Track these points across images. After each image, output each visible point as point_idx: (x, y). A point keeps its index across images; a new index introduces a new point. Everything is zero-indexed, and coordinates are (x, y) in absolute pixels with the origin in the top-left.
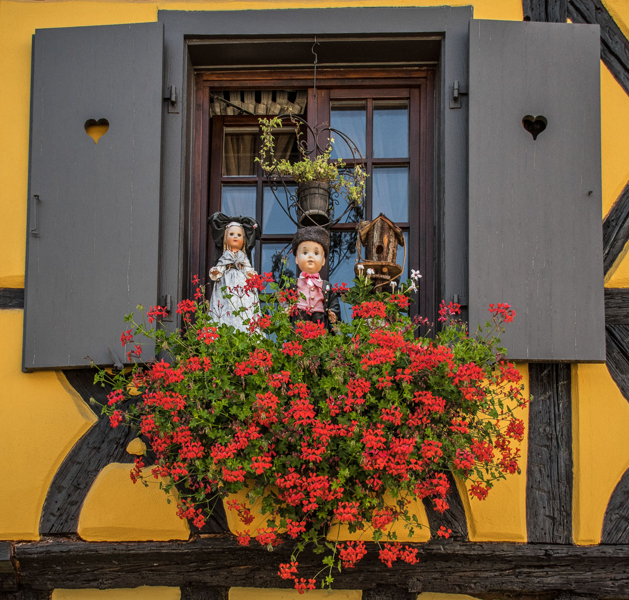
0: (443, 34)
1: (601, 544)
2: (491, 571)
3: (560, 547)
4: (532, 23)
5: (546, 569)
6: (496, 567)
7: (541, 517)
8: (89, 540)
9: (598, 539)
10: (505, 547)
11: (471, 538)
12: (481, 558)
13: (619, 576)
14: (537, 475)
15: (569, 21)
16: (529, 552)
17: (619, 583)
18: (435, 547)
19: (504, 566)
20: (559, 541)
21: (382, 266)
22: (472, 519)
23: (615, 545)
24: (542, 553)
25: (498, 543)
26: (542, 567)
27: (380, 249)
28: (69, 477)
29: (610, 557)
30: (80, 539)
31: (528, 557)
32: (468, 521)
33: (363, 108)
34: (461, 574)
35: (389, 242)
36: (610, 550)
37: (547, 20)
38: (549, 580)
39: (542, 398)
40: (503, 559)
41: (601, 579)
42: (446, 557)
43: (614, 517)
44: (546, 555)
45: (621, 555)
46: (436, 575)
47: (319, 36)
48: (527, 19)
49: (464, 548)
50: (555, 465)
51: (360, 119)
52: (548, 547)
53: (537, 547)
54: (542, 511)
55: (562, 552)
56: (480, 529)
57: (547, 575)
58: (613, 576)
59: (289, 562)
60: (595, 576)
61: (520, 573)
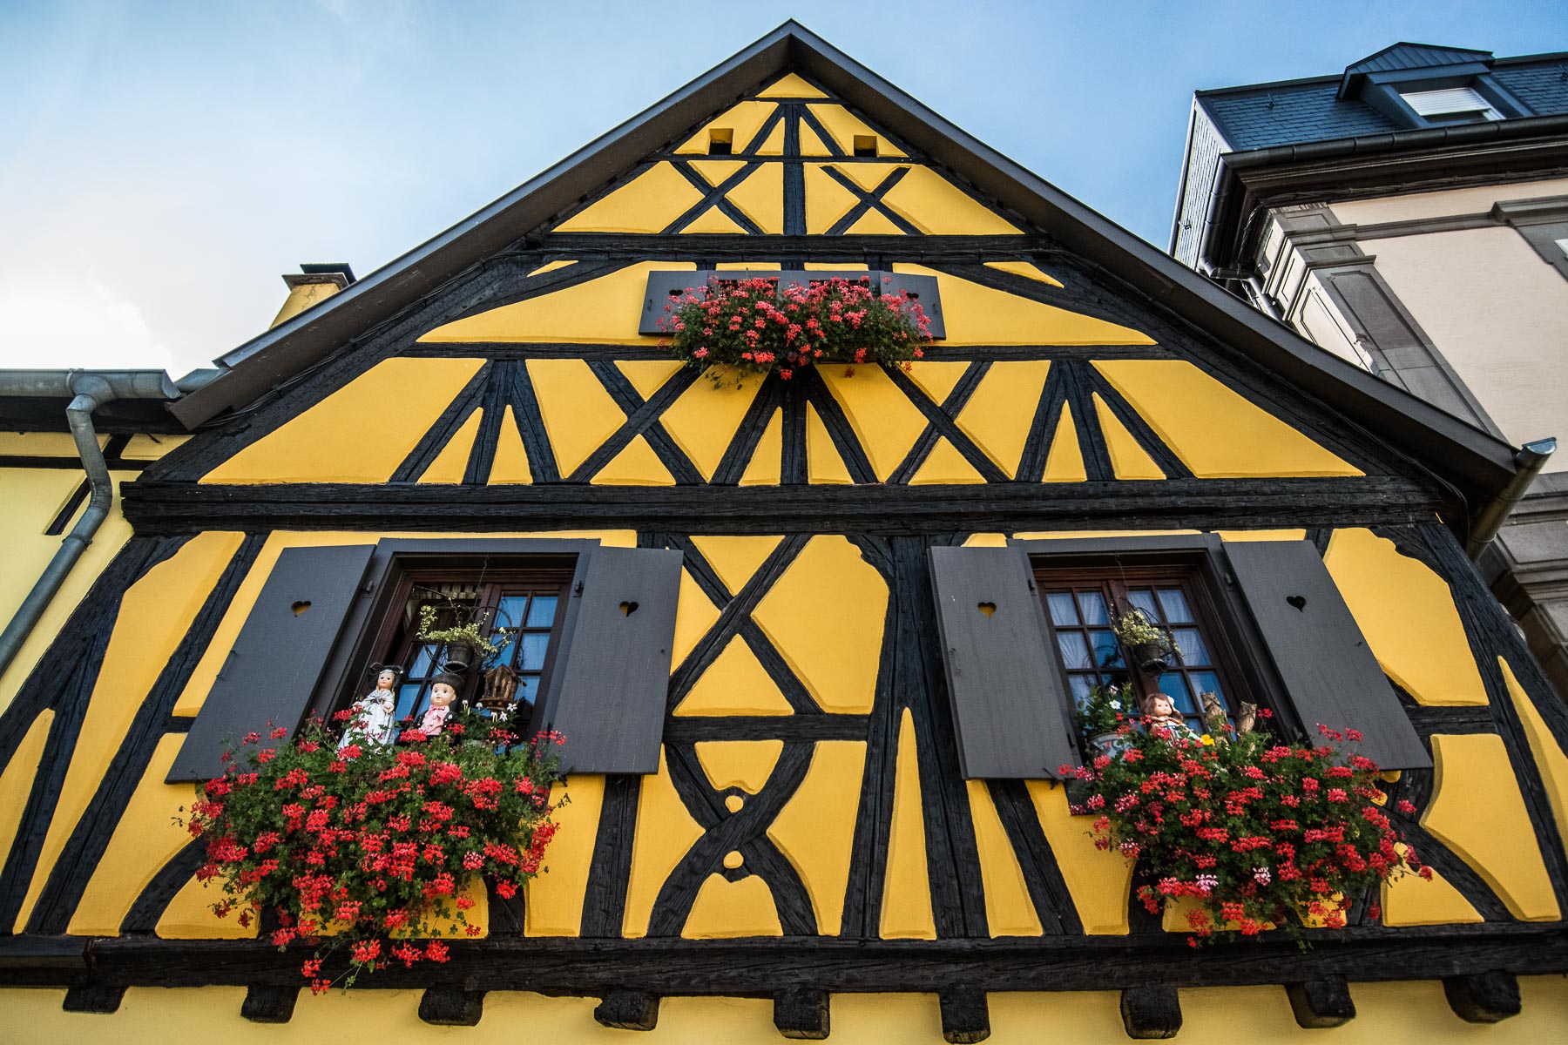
0: (578, 554)
1: (647, 936)
2: (546, 967)
3: (608, 941)
4: (643, 550)
5: (599, 964)
6: (551, 962)
7: (597, 911)
8: (163, 938)
9: (644, 933)
10: (557, 942)
11: (527, 935)
12: (535, 954)
13: (665, 969)
14: (599, 871)
15: (667, 548)
16: (579, 947)
17: (666, 975)
18: (491, 944)
19: (557, 962)
20: (609, 935)
21: (497, 701)
22: (529, 916)
23: (660, 937)
24: (590, 947)
25: (552, 938)
26: (595, 961)
27: (499, 688)
28: (169, 876)
29: (654, 950)
30: (156, 936)
31: (578, 952)
32: (526, 917)
33: (526, 595)
34: (518, 970)
35: (507, 683)
36: (654, 943)
37: (652, 547)
38: (600, 975)
39: (614, 803)
40: (555, 954)
41: (650, 972)
42: (501, 954)
43: (661, 910)
44: (595, 949)
45: (664, 948)
46: (493, 973)
47: (490, 553)
48: (639, 546)
49: (518, 944)
50: (616, 862)
51: (523, 602)
52: (598, 941)
53: (588, 941)
54: (599, 905)
55: (610, 945)
56: (534, 925)
57: (598, 970)
58: (659, 968)
59: (313, 959)
60: (644, 969)
61: (573, 968)
